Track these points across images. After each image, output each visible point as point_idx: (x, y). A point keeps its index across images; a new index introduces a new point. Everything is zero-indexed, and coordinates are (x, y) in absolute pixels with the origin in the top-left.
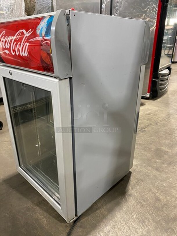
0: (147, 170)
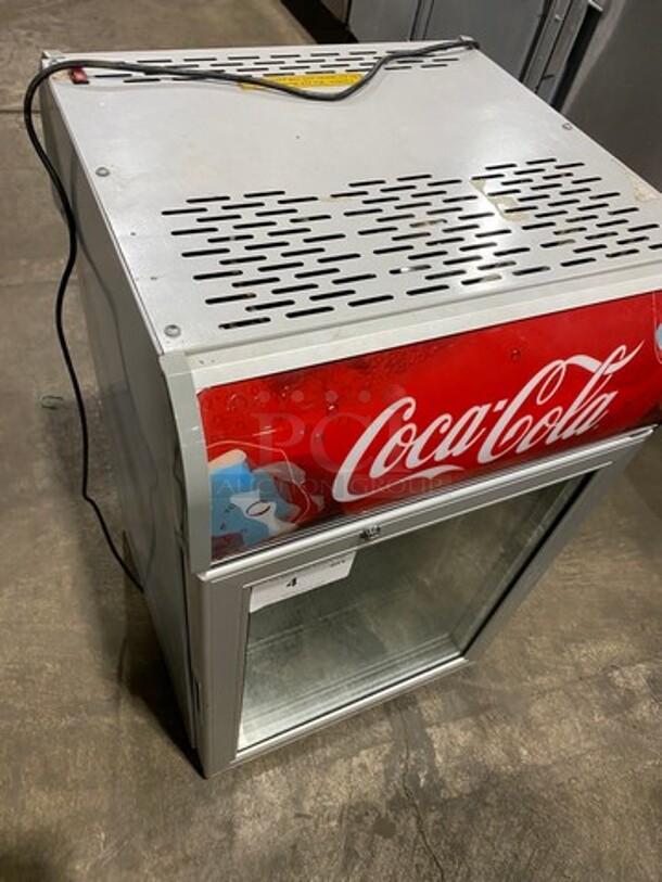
0: (180, 854)
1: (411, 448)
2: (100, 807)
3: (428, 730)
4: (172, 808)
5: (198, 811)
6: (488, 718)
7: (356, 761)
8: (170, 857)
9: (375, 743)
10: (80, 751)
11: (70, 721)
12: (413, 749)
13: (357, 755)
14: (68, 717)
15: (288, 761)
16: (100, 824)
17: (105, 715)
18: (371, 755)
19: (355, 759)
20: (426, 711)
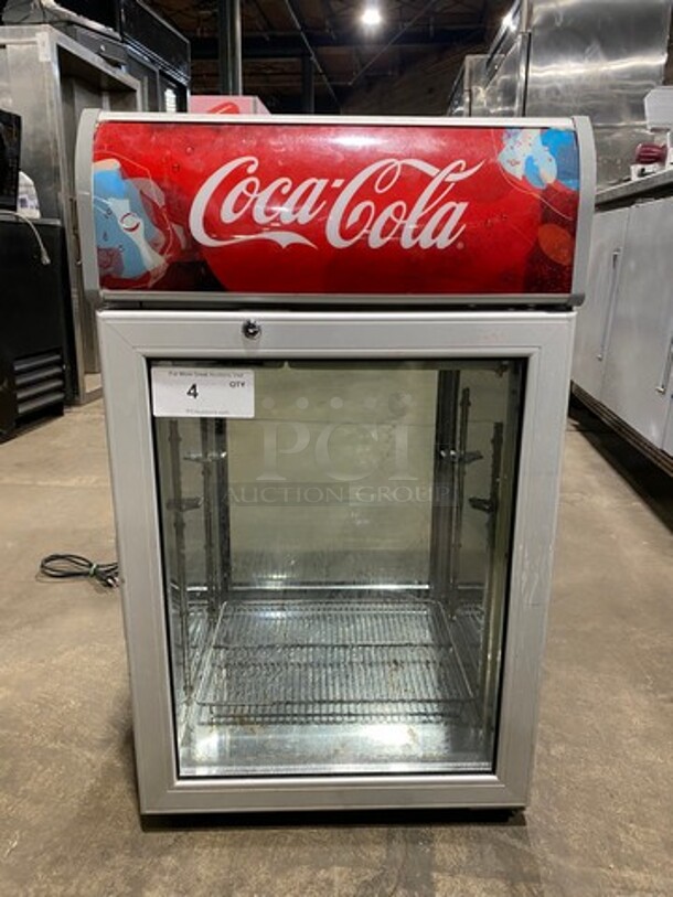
1: (255, 199)
2: (31, 819)
3: (435, 875)
4: (94, 845)
5: (117, 858)
6: (530, 889)
7: (322, 874)
8: (61, 889)
9: (356, 863)
10: (49, 770)
11: (58, 745)
12: (404, 887)
13: (327, 868)
14: (59, 742)
15: (242, 846)
16: (21, 833)
17: (91, 750)
18: (345, 875)
19: (322, 872)
20: (443, 854)
